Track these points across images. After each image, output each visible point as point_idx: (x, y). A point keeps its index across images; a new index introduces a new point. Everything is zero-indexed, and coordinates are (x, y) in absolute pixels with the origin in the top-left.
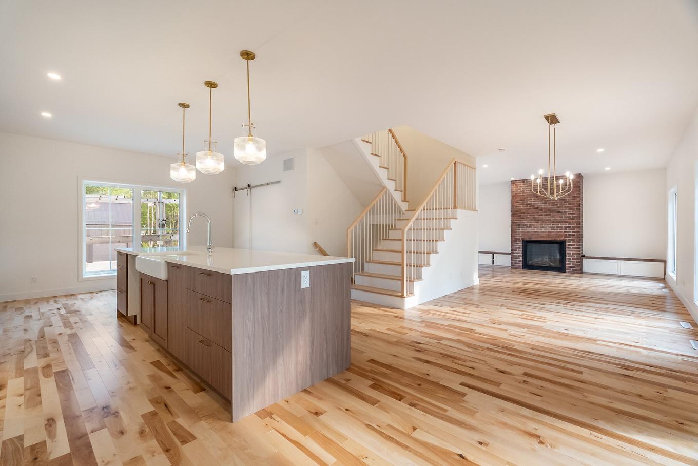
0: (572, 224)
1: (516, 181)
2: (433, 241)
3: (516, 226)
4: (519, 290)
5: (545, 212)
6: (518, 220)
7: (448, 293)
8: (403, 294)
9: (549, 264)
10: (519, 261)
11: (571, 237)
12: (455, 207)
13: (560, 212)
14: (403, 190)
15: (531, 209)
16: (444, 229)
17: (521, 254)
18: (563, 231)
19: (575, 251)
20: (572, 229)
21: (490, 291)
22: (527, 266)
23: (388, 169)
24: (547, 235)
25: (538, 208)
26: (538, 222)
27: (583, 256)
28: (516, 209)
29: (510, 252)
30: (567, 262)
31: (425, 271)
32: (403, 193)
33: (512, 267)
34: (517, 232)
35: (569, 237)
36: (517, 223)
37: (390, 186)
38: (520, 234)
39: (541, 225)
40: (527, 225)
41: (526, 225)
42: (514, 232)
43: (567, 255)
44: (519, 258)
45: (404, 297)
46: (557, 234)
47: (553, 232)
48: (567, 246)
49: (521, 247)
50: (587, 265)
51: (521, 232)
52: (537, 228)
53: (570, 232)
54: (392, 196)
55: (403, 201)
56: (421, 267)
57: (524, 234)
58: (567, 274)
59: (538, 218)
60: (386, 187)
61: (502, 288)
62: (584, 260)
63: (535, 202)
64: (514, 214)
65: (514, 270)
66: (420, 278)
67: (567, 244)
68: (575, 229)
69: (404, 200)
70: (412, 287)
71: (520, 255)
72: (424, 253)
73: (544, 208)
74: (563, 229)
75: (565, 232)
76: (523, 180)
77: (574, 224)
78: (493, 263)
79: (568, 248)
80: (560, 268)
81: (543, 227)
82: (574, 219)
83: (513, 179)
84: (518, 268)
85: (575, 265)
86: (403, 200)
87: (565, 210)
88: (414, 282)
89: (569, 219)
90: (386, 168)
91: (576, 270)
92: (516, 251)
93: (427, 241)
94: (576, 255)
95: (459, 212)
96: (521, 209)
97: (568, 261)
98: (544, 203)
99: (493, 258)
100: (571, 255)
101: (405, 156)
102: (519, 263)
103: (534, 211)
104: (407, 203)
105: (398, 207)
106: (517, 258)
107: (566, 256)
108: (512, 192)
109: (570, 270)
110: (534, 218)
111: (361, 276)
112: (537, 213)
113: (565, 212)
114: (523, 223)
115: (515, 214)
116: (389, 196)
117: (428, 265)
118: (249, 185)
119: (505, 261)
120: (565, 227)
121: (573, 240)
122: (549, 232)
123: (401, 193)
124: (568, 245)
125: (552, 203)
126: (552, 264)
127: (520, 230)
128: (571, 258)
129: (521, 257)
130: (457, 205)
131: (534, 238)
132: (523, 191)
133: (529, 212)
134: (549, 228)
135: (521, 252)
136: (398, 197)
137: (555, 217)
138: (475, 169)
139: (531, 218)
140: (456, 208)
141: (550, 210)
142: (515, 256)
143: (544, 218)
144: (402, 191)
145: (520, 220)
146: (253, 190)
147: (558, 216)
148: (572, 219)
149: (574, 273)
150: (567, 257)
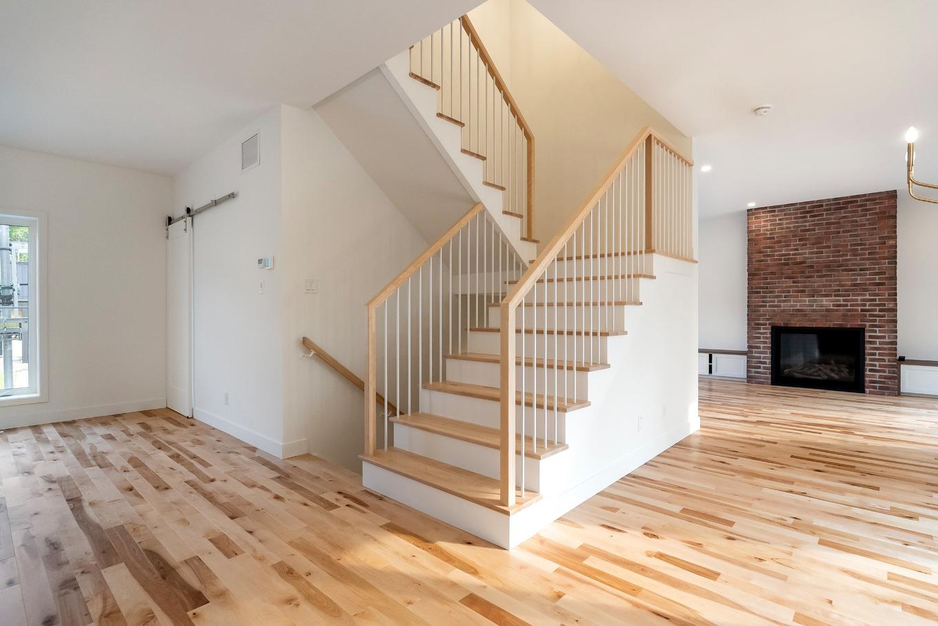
0: (878, 295)
1: (756, 209)
2: (595, 334)
3: (757, 300)
4: (806, 453)
5: (818, 271)
6: (761, 288)
7: (632, 466)
8: (504, 502)
9: (827, 375)
10: (765, 368)
11: (875, 321)
12: (649, 249)
13: (851, 270)
14: (525, 213)
15: (788, 264)
16: (622, 304)
17: (769, 355)
18: (859, 308)
19: (885, 349)
20: (878, 305)
21: (735, 454)
22: (782, 377)
23: (484, 159)
24: (823, 316)
25: (804, 262)
26: (804, 291)
27: (902, 359)
28: (756, 264)
29: (746, 349)
30: (867, 373)
31: (574, 420)
32: (525, 219)
33: (750, 379)
34: (760, 311)
35: (872, 321)
36: (759, 292)
37: (493, 202)
38: (765, 315)
39: (809, 296)
40: (781, 296)
41: (777, 297)
42: (753, 311)
43: (868, 357)
44: (765, 363)
45: (507, 513)
46: (845, 315)
47: (837, 310)
48: (867, 339)
49: (769, 341)
50: (911, 378)
51: (767, 311)
52: (803, 302)
53: (875, 310)
54: (496, 225)
55: (523, 239)
56: (563, 410)
57: (776, 316)
58: (868, 398)
59: (805, 282)
60: (479, 203)
61: (760, 444)
62: (903, 367)
63: (797, 250)
64: (752, 275)
65: (754, 387)
66: (556, 444)
67: (867, 334)
68: (884, 305)
69: (528, 238)
70: (535, 473)
71: (766, 357)
72: (570, 368)
73: (818, 262)
74: (858, 305)
75: (862, 310)
76: (770, 207)
77: (884, 295)
78: (710, 372)
79: (870, 343)
80: (853, 383)
81: (815, 301)
82: (883, 284)
83: (752, 205)
84: (762, 383)
85: (885, 377)
86: (525, 236)
87: (862, 265)
88: (539, 458)
89: (870, 284)
90: (478, 156)
91: (888, 389)
92: (759, 348)
93: (579, 333)
94: (886, 358)
95: (659, 263)
96: (768, 266)
97: (870, 370)
98: (817, 253)
99: (710, 361)
100: (877, 357)
101: (528, 136)
102: (765, 373)
103: (796, 268)
104: (534, 245)
105: (512, 252)
106: (761, 362)
107: (864, 359)
108: (749, 232)
109: (875, 388)
110: (794, 282)
111: (406, 428)
112: (802, 272)
113: (861, 270)
114: (771, 292)
115: (755, 275)
116: (489, 225)
117: (583, 402)
118: (188, 210)
119: (734, 367)
120: (862, 300)
121: (880, 326)
122: (827, 310)
123: (518, 220)
124: (870, 337)
125: (834, 252)
126: (833, 375)
127: (765, 306)
128: (877, 363)
129: (768, 361)
130: (654, 244)
131: (796, 323)
132: (771, 230)
133: (785, 272)
134: (827, 302)
135: (769, 351)
136: (511, 229)
137: (840, 281)
138: (690, 165)
139: (790, 282)
140: (653, 251)
141: (830, 266)
142: (754, 357)
143: (817, 282)
144: (521, 216)
145: (767, 288)
146: (197, 218)
147: (847, 279)
148: (878, 284)
149: (883, 394)
150: (867, 362)
